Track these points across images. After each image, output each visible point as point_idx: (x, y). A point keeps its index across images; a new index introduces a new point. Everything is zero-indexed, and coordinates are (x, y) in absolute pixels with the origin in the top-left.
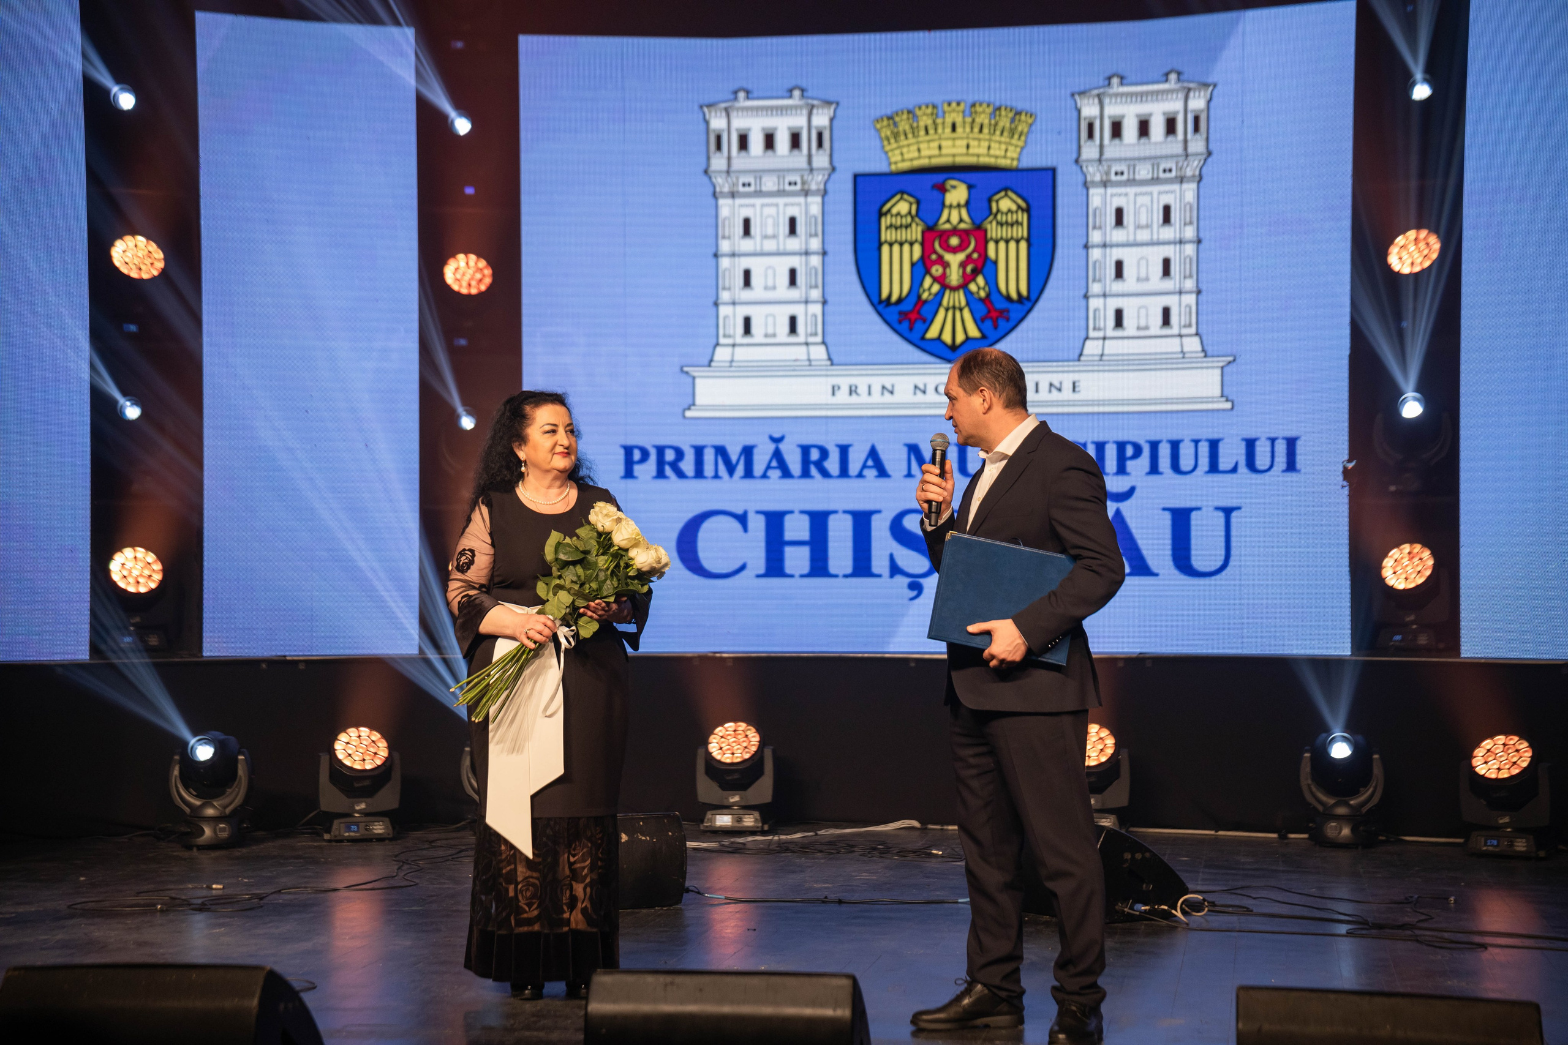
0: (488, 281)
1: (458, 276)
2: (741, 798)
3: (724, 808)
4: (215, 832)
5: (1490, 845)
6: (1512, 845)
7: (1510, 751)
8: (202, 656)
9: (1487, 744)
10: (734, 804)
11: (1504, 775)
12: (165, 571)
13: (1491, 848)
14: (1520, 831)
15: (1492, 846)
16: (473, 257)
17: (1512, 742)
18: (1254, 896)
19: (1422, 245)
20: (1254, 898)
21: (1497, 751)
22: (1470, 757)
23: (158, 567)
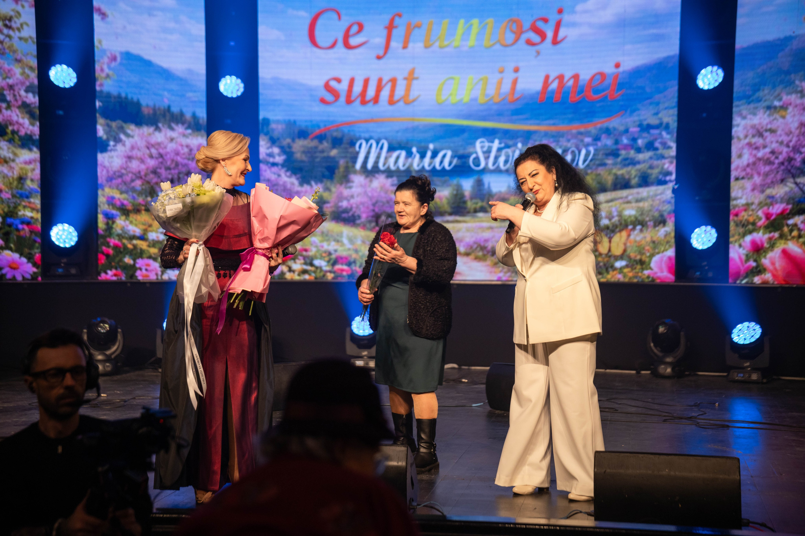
0: (242, 90)
1: (227, 87)
2: (369, 353)
3: (360, 357)
4: (104, 367)
5: (739, 376)
6: (750, 376)
7: (750, 330)
8: (98, 279)
9: (739, 326)
10: (365, 356)
11: (747, 342)
12: (80, 237)
13: (740, 378)
14: (755, 370)
15: (740, 377)
16: (234, 78)
17: (752, 326)
18: (619, 403)
19: (714, 74)
20: (620, 404)
21: (744, 331)
22: (730, 333)
23: (75, 234)
